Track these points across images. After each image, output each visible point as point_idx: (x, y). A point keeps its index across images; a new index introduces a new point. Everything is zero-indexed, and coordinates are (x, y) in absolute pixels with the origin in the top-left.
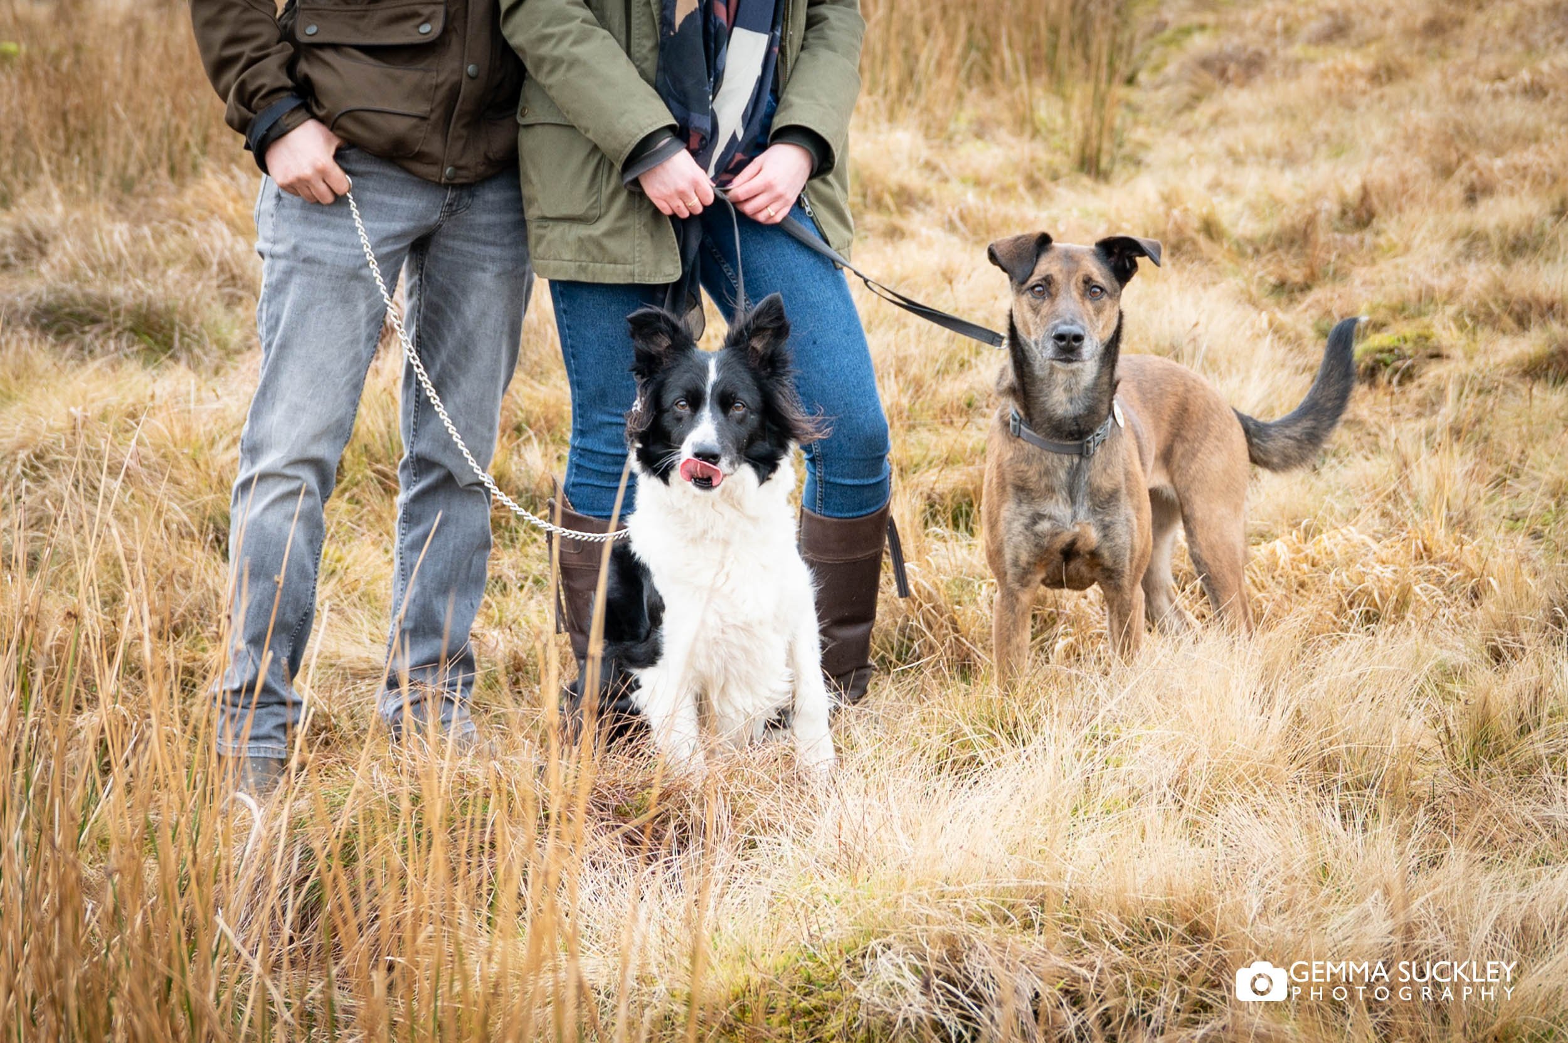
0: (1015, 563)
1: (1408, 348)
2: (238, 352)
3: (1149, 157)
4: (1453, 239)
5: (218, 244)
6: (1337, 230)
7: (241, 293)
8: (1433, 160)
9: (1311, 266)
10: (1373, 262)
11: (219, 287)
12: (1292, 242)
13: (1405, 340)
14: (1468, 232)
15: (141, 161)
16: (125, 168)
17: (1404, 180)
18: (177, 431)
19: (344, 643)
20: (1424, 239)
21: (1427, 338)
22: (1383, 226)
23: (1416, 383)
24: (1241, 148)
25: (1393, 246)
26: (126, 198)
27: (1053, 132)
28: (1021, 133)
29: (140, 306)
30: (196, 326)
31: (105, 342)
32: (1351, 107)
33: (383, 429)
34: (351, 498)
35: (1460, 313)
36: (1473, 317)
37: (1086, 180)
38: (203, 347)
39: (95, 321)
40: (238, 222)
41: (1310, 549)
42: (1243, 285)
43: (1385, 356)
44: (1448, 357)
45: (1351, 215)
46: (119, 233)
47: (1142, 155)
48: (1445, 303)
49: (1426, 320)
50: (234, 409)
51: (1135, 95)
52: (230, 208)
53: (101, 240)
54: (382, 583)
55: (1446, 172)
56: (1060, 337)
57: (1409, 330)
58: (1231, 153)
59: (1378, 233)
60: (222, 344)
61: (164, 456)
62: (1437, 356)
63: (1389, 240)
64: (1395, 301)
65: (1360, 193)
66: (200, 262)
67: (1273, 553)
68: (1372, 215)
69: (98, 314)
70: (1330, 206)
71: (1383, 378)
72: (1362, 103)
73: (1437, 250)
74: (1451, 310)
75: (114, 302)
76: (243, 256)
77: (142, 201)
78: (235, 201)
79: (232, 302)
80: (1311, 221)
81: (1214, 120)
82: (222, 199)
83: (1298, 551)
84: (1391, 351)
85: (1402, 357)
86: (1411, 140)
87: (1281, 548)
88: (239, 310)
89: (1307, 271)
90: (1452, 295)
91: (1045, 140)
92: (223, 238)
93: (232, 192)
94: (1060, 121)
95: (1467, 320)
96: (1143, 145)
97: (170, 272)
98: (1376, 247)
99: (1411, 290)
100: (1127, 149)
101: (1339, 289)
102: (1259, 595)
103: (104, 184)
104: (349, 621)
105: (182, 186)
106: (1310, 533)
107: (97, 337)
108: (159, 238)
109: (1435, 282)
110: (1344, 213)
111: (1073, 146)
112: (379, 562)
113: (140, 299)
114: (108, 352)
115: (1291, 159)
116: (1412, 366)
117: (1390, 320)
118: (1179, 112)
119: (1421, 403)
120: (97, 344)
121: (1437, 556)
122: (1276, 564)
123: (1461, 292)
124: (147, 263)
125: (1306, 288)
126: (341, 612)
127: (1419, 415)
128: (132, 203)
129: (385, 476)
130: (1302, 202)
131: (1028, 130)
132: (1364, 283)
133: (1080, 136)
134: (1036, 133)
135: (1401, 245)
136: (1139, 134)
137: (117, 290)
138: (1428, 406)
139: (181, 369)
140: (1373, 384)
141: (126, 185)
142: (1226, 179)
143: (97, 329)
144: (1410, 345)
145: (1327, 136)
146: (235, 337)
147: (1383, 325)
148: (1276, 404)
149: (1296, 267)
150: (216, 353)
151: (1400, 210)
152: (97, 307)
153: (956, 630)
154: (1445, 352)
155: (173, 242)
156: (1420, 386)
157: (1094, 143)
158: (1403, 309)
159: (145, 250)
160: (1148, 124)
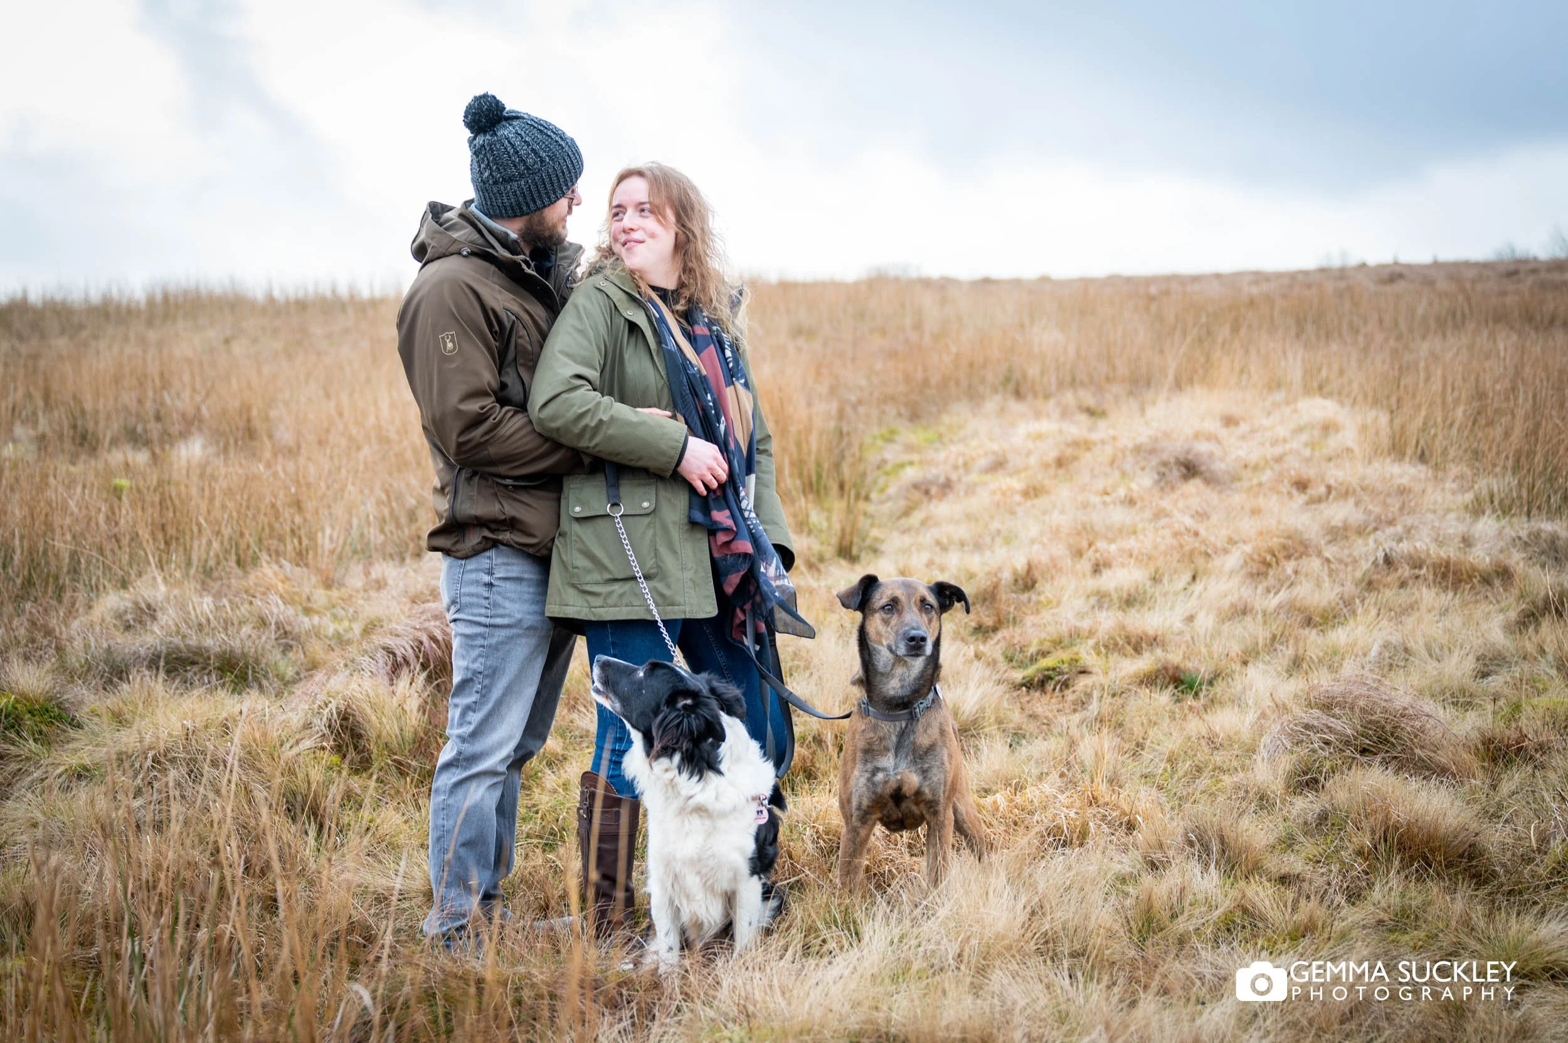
0: (859, 808)
1: (1065, 667)
2: (294, 682)
3: (883, 547)
4: (1088, 597)
5: (275, 610)
6: (1013, 592)
7: (291, 642)
8: (1070, 547)
9: (998, 615)
10: (1038, 612)
11: (276, 639)
12: (985, 600)
13: (1063, 662)
14: (1098, 592)
15: (217, 556)
16: (206, 561)
17: (1052, 559)
18: (257, 735)
19: (377, 877)
20: (1070, 597)
21: (1077, 661)
22: (1042, 589)
23: (1071, 690)
24: (945, 540)
25: (1050, 602)
26: (208, 581)
27: (821, 531)
28: (801, 531)
29: (225, 653)
30: (263, 665)
31: (202, 677)
32: (1013, 513)
33: (398, 732)
34: (378, 779)
35: (1097, 644)
36: (1106, 647)
37: (843, 562)
38: (268, 679)
39: (193, 663)
40: (285, 595)
41: (1019, 799)
42: (954, 628)
43: (1050, 672)
44: (1090, 673)
45: (1021, 582)
46: (206, 604)
47: (877, 546)
48: (1087, 638)
49: (1075, 649)
50: (295, 721)
51: (871, 508)
52: (280, 585)
53: (194, 609)
54: (401, 836)
55: (1079, 554)
56: (912, 639)
57: (1065, 655)
58: (938, 543)
59: (1039, 594)
60: (281, 677)
61: (249, 753)
62: (1084, 672)
63: (1047, 597)
64: (1055, 636)
65: (1026, 567)
66: (263, 622)
67: (995, 802)
68: (1034, 582)
69: (196, 658)
70: (1006, 576)
71: (1049, 687)
72: (1020, 511)
73: (1080, 603)
74: (1091, 642)
75: (207, 650)
76: (292, 619)
77: (219, 583)
78: (283, 582)
79: (287, 648)
80: (996, 586)
81: (924, 523)
82: (274, 581)
83: (1012, 801)
84: (1054, 669)
85: (1061, 673)
86: (1056, 533)
87: (1000, 798)
88: (291, 655)
89: (996, 618)
90: (1091, 633)
91: (816, 537)
92: (277, 606)
93: (281, 576)
94: (825, 524)
95: (1102, 649)
96: (876, 539)
97: (244, 629)
98: (1038, 602)
99: (1064, 629)
100: (868, 542)
101: (1018, 630)
102: (988, 831)
103: (192, 571)
104: (380, 862)
105: (246, 572)
106: (1019, 788)
107: (195, 674)
108: (234, 606)
109: (1079, 624)
110: (1016, 581)
111: (834, 541)
112: (399, 822)
113: (224, 647)
114: (203, 684)
115: (978, 547)
116: (1068, 679)
117: (1052, 649)
118: (899, 518)
119: (1074, 703)
120: (196, 678)
121: (1100, 802)
122: (997, 809)
123: (1097, 630)
124: (227, 624)
125: (995, 629)
126: (375, 856)
127: (1075, 711)
128: (212, 583)
129: (400, 763)
130: (988, 573)
131: (806, 529)
132: (1033, 625)
133: (839, 534)
134: (810, 533)
135: (1055, 600)
136: (875, 533)
137: (209, 642)
138: (1081, 704)
139: (254, 693)
140: (1044, 691)
141: (207, 572)
142: (937, 560)
143: (196, 668)
144: (1066, 665)
145: (999, 532)
146: (290, 673)
147: (1049, 653)
148: (987, 705)
149: (988, 616)
150: (277, 683)
151: (1052, 578)
152: (195, 653)
153: (791, 857)
154: (1090, 669)
155: (244, 609)
156: (1074, 692)
157: (848, 538)
158: (1061, 642)
159: (224, 615)
160: (880, 526)
